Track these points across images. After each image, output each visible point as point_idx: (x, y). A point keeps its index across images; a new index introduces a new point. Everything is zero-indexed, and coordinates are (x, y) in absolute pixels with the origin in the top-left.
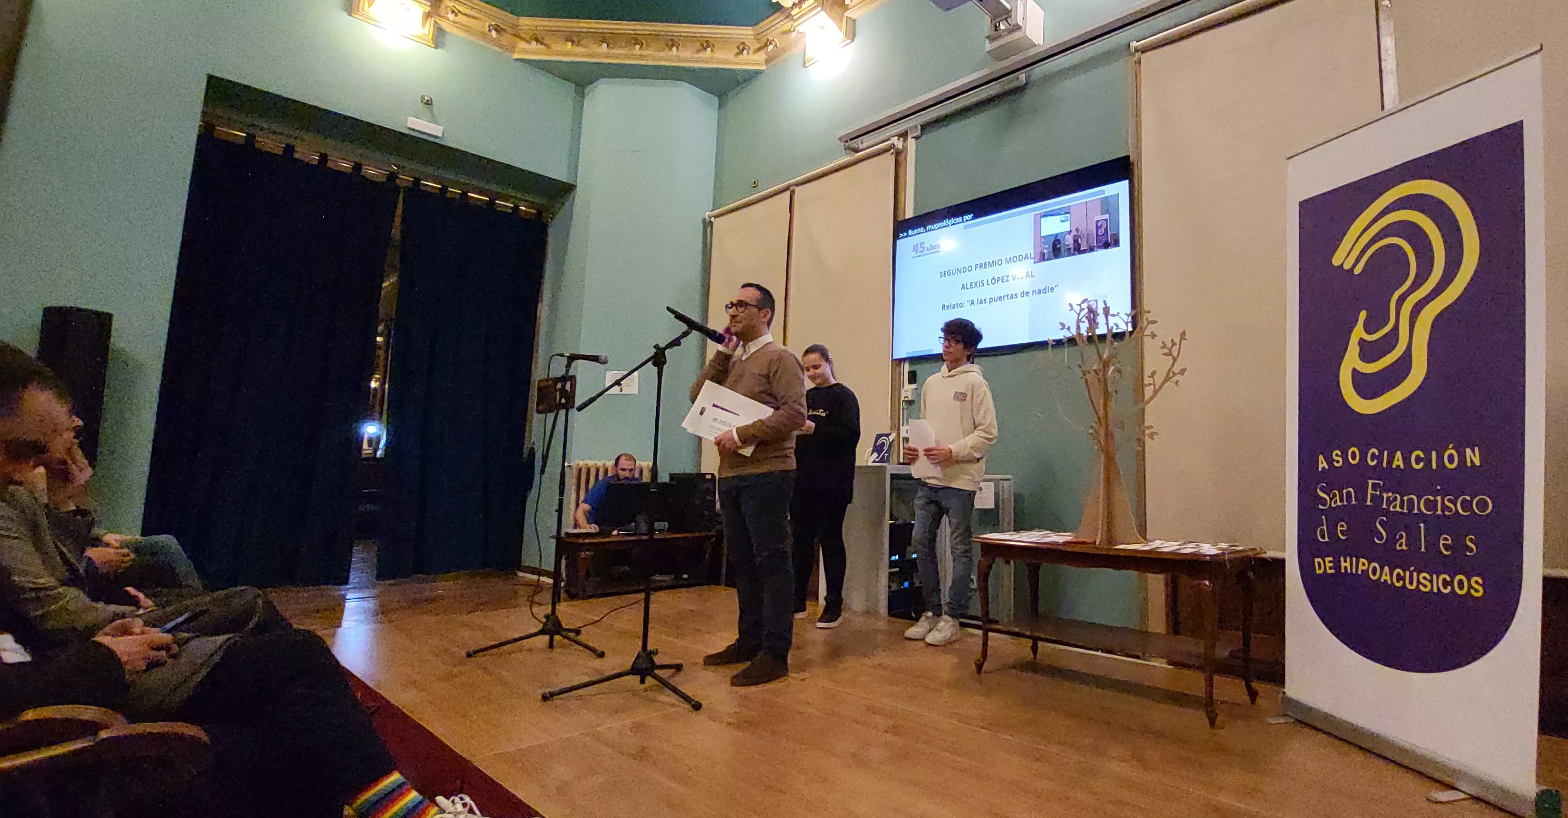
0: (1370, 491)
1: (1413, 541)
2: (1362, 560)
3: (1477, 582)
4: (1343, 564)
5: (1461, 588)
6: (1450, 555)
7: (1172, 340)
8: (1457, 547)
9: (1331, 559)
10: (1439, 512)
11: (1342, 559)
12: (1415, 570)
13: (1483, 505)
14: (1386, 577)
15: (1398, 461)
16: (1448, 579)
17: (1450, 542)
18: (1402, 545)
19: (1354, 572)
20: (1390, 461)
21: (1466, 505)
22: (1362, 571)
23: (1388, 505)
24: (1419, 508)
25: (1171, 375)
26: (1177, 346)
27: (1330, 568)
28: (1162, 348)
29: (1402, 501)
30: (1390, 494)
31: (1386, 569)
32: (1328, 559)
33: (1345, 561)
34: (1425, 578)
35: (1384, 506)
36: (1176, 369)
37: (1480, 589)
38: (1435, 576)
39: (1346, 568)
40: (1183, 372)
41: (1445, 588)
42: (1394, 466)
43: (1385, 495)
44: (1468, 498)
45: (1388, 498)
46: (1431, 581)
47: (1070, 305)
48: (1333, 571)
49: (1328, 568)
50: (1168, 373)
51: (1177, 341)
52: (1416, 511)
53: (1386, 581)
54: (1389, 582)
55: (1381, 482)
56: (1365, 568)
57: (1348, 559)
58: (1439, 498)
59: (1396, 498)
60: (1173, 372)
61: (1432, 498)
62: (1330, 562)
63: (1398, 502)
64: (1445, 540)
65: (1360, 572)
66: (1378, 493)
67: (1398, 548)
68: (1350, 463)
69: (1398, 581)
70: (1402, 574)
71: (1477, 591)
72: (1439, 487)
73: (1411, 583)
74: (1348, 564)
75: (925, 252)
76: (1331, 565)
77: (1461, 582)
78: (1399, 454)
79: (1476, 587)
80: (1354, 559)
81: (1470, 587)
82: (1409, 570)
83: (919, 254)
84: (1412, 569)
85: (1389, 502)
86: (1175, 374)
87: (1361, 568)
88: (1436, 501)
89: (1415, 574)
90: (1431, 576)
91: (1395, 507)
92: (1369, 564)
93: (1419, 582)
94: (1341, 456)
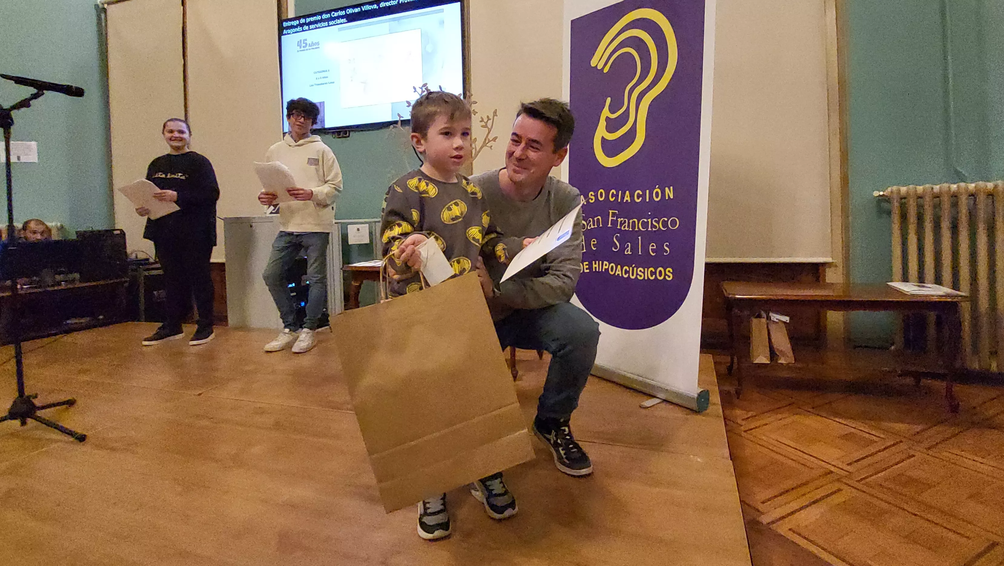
0: (610, 218)
1: (634, 249)
2: (605, 262)
3: (669, 271)
4: (594, 266)
5: (660, 275)
6: (655, 255)
7: (488, 117)
8: (659, 250)
9: (587, 263)
10: (650, 229)
11: (594, 262)
12: (635, 267)
13: (674, 223)
14: (618, 272)
15: (627, 198)
16: (654, 271)
17: (655, 247)
18: (628, 252)
19: (600, 270)
20: (623, 198)
21: (665, 224)
22: (605, 269)
23: (621, 226)
24: (638, 228)
25: (487, 141)
26: (491, 120)
27: (587, 269)
28: (481, 121)
29: (629, 223)
30: (622, 219)
31: (619, 267)
32: (585, 263)
33: (595, 264)
34: (640, 271)
35: (619, 227)
36: (491, 137)
37: (671, 275)
38: (646, 269)
39: (596, 268)
40: (495, 139)
41: (652, 276)
42: (625, 201)
43: (619, 220)
44: (666, 219)
45: (621, 221)
46: (644, 273)
47: (414, 88)
48: (588, 271)
49: (585, 269)
50: (485, 139)
51: (491, 117)
52: (636, 229)
53: (618, 274)
54: (620, 275)
55: (617, 212)
56: (607, 267)
57: (597, 262)
58: (650, 220)
59: (625, 222)
60: (489, 139)
61: (645, 220)
62: (586, 265)
63: (626, 224)
64: (652, 247)
65: (603, 270)
66: (615, 218)
67: (626, 253)
68: (599, 200)
69: (626, 274)
70: (628, 270)
71: (669, 277)
72: (650, 213)
73: (633, 275)
74: (597, 266)
75: (307, 47)
76: (587, 267)
77: (660, 272)
78: (627, 192)
79: (669, 274)
80: (601, 262)
81: (666, 275)
82: (631, 266)
83: (302, 49)
84: (634, 265)
85: (621, 224)
86: (489, 141)
87: (604, 267)
88: (648, 222)
89: (635, 269)
90: (644, 270)
91: (625, 227)
92: (609, 264)
93: (637, 274)
94: (594, 196)
